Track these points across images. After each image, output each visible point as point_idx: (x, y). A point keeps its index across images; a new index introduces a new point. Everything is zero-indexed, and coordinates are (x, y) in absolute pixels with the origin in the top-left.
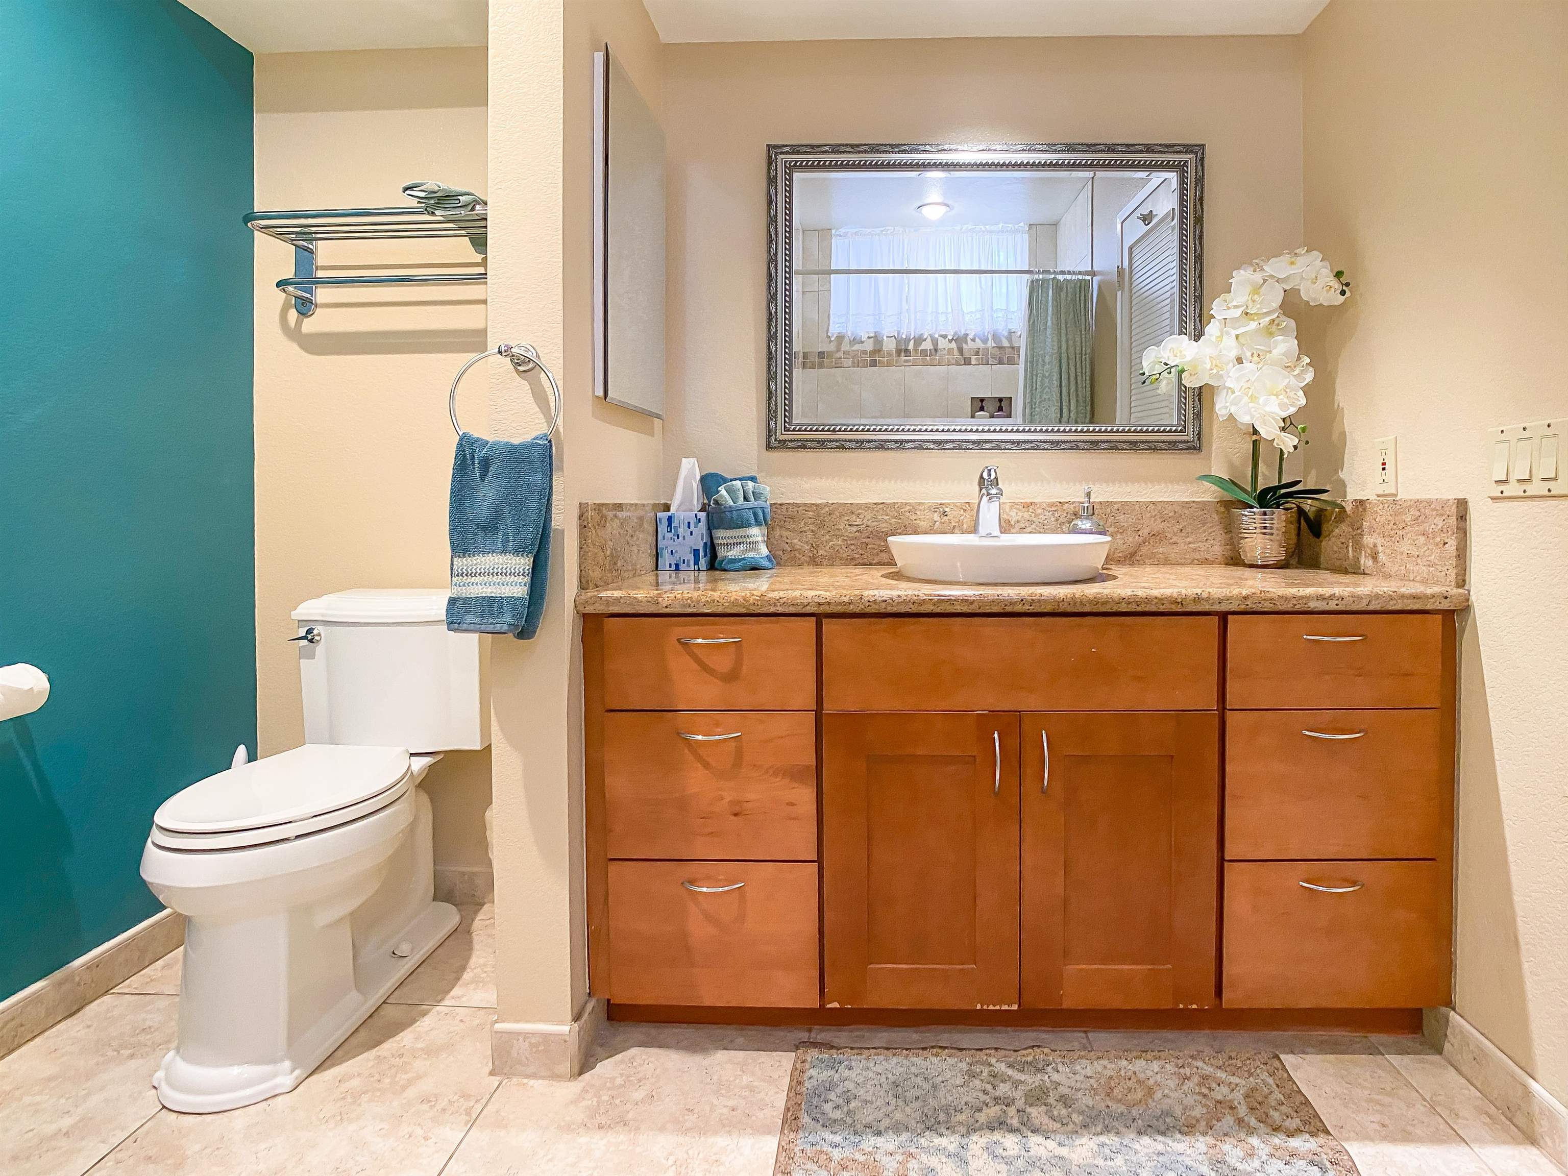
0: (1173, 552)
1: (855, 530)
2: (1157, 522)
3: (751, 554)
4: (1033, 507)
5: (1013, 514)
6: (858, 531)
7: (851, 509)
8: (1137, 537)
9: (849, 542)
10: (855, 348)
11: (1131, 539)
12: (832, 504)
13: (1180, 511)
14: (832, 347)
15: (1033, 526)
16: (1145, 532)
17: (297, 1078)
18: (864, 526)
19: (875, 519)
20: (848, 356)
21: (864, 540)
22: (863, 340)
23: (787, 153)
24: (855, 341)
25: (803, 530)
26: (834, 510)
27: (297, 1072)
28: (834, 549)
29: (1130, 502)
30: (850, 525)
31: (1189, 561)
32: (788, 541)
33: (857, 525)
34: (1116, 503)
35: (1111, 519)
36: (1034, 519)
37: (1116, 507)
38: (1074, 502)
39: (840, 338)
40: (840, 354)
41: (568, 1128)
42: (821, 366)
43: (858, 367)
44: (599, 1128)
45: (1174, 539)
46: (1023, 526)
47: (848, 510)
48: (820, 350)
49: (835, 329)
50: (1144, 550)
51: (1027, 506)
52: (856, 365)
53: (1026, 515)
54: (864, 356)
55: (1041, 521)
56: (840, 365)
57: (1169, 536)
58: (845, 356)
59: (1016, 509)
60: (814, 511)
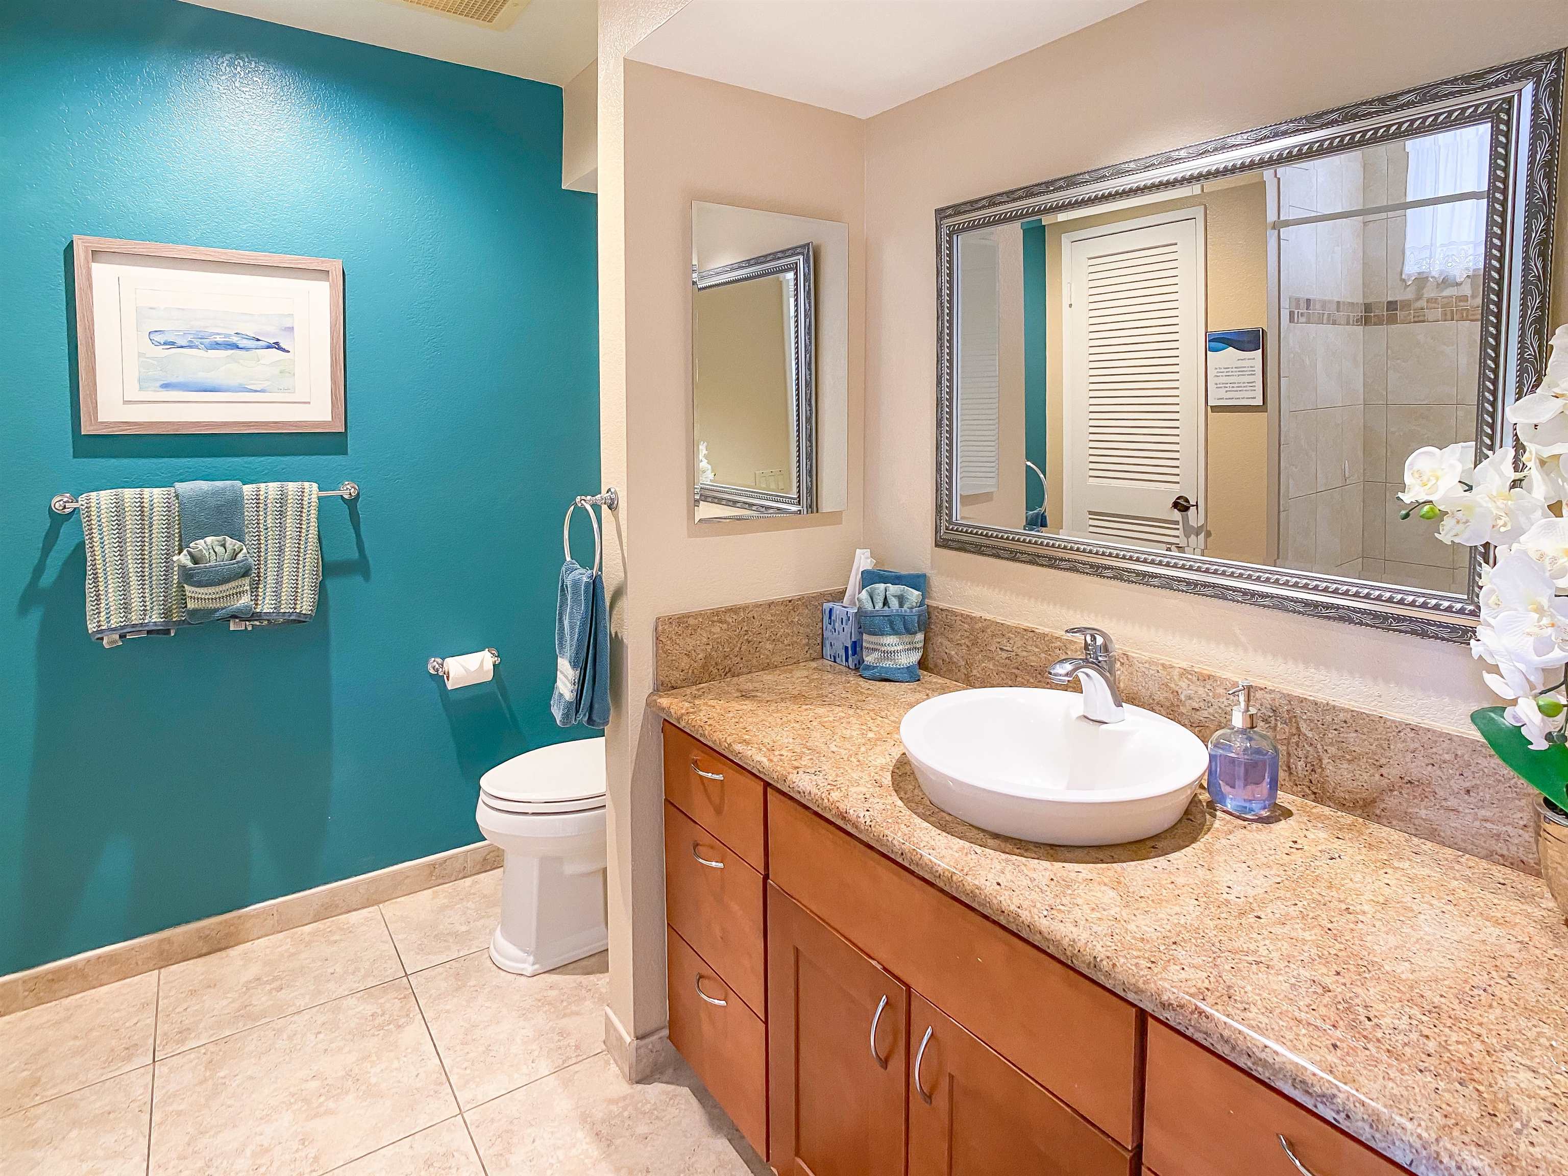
0: (1450, 825)
1: (1006, 656)
2: (1418, 763)
3: (887, 664)
4: (1210, 682)
5: (1183, 684)
6: (1008, 658)
7: (1002, 631)
8: (1377, 776)
9: (1000, 669)
10: (1446, 293)
11: (1366, 776)
12: (985, 620)
13: (1466, 757)
14: (1409, 295)
15: (1211, 710)
16: (1393, 772)
17: (535, 970)
18: (1014, 654)
19: (1024, 648)
20: (1436, 306)
21: (1014, 671)
22: (1458, 280)
23: (950, 216)
24: (1446, 282)
25: (959, 642)
26: (988, 627)
27: (537, 966)
28: (985, 673)
29: (1368, 715)
30: (1000, 649)
31: (1484, 852)
32: (947, 651)
33: (1007, 651)
34: (1343, 710)
35: (1332, 734)
36: (1213, 700)
37: (1342, 716)
38: (1271, 692)
39: (1422, 280)
40: (1422, 303)
41: (584, 1118)
42: (1392, 320)
43: (1452, 320)
44: (597, 1134)
45: (1452, 802)
46: (1197, 706)
47: (999, 630)
48: (1389, 299)
49: (1411, 269)
50: (1391, 801)
51: (1205, 678)
52: (1449, 317)
53: (1201, 691)
54: (1462, 304)
55: (1223, 706)
56: (1421, 318)
57: (1441, 793)
58: (1431, 305)
59: (1187, 678)
60: (969, 624)
